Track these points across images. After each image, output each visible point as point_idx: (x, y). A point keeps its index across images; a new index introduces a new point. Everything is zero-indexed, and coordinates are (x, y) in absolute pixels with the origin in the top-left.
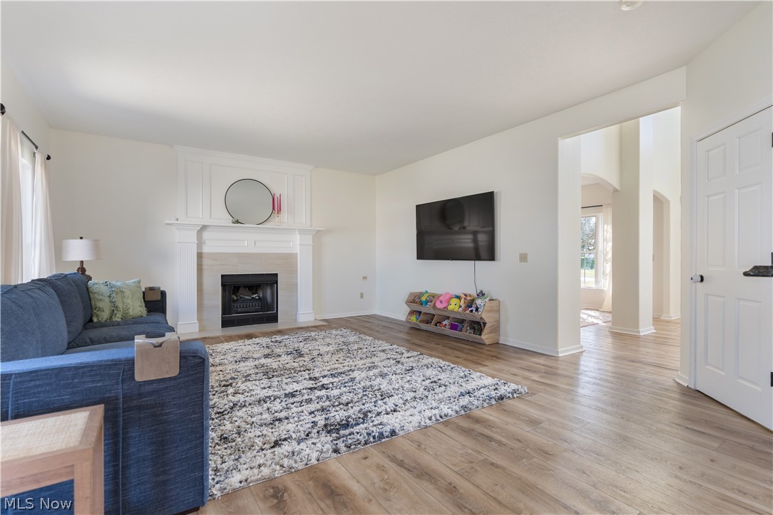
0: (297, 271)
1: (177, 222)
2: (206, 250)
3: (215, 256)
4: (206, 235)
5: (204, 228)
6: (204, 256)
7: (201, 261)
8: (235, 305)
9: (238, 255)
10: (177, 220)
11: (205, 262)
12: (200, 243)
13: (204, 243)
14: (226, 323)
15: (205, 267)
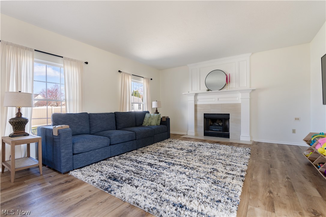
0: (241, 113)
1: (189, 93)
2: (198, 103)
3: (202, 106)
4: (198, 97)
5: (196, 95)
6: (198, 106)
7: (197, 108)
8: (210, 127)
9: (211, 105)
10: (189, 92)
11: (198, 108)
12: (196, 100)
13: (198, 101)
14: (206, 134)
15: (198, 110)
